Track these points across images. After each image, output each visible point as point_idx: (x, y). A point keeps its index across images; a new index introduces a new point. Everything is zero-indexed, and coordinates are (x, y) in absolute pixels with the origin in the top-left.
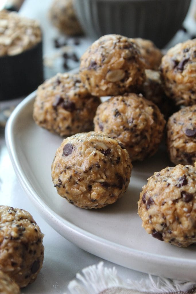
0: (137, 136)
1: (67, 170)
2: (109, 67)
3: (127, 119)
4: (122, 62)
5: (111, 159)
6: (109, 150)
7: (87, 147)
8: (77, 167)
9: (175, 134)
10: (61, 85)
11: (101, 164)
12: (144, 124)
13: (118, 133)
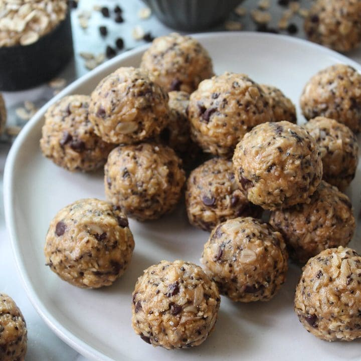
0: (147, 201)
1: (58, 252)
2: (119, 119)
3: (136, 181)
4: (134, 113)
5: (106, 245)
6: (105, 234)
7: (80, 231)
8: (67, 253)
9: (192, 198)
10: (71, 116)
11: (93, 253)
12: (155, 189)
13: (126, 196)
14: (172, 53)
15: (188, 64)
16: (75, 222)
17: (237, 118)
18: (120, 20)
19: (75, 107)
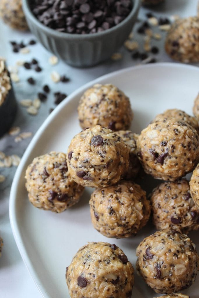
0: (128, 229)
3: (120, 217)
5: (121, 285)
10: (50, 177)
11: (114, 296)
13: (112, 228)
14: (105, 103)
15: (118, 108)
16: (94, 276)
17: (185, 157)
18: (39, 70)
19: (50, 169)
